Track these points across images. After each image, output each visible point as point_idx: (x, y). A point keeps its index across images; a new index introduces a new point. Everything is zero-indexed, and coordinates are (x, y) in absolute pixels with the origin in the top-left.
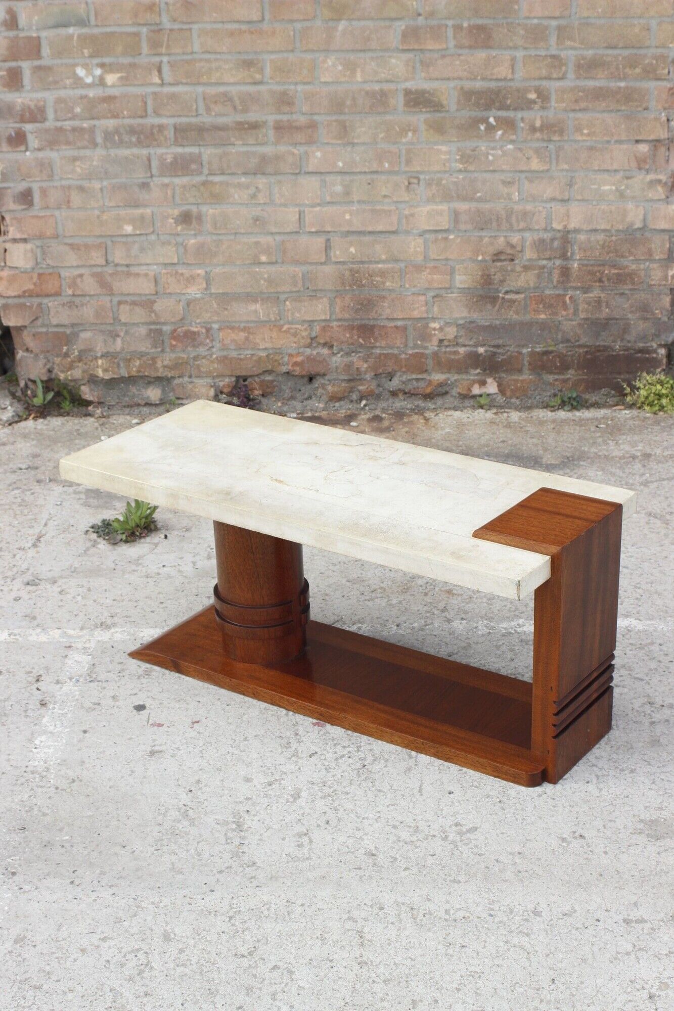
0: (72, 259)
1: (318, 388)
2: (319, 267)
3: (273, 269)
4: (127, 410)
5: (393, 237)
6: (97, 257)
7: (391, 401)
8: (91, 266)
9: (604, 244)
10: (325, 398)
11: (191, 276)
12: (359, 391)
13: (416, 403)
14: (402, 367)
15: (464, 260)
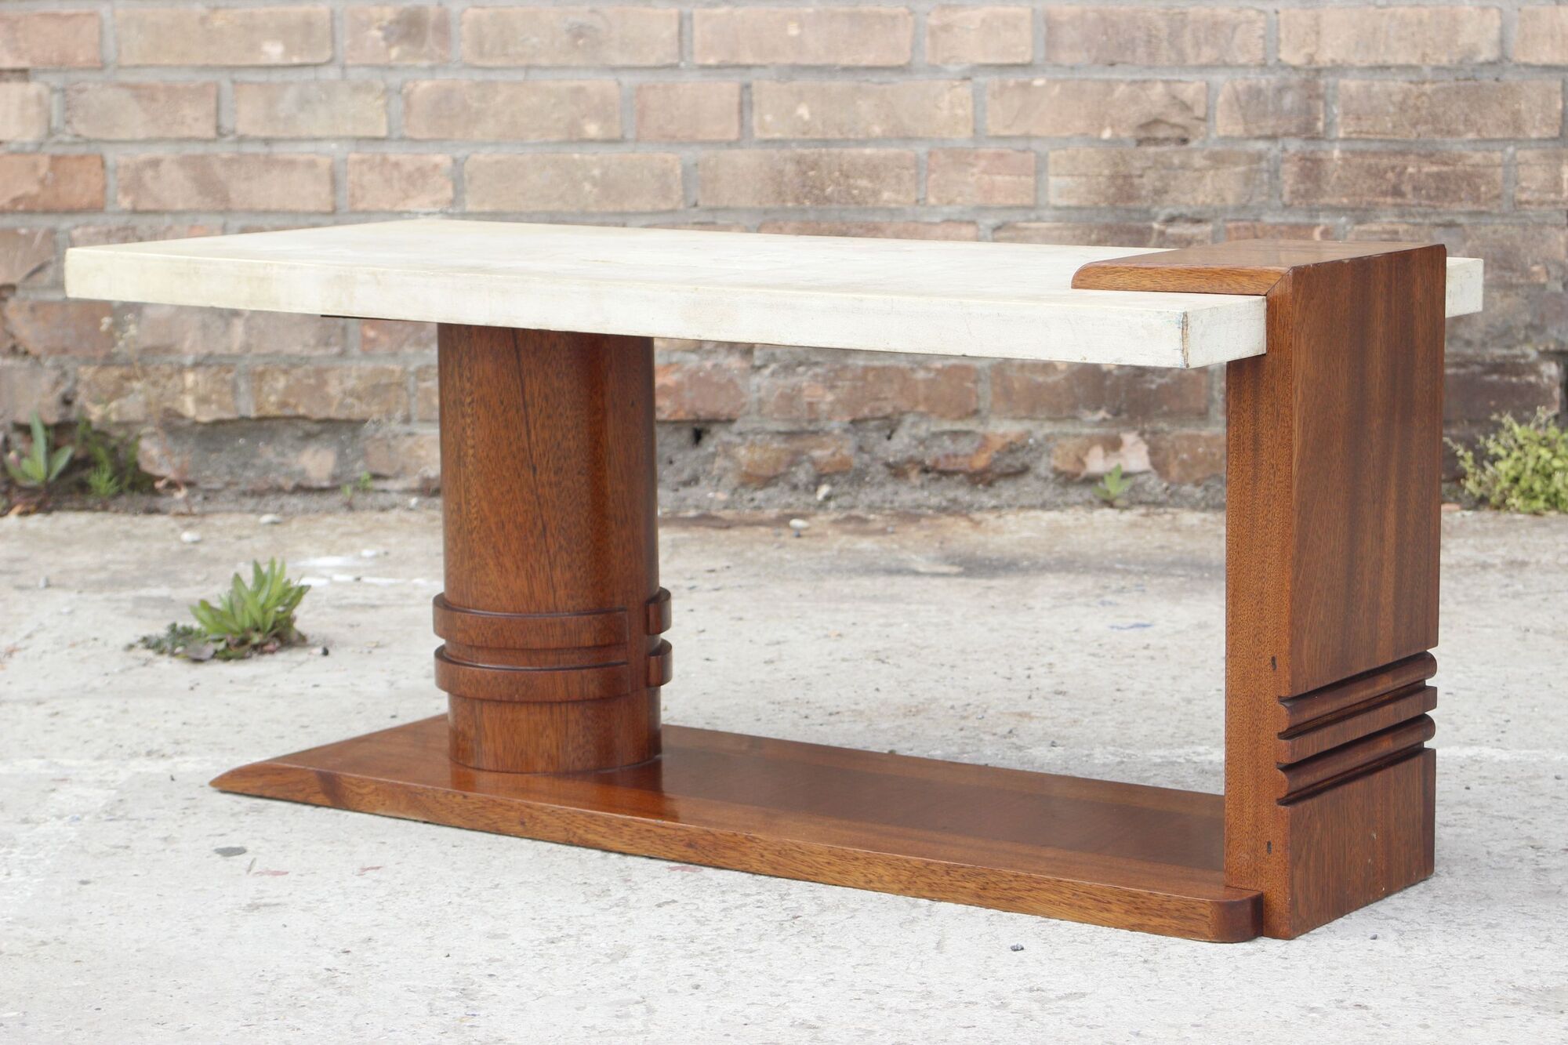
0: (134, 122)
1: (714, 455)
2: (725, 154)
3: (612, 154)
4: (250, 503)
5: (899, 80)
6: (196, 120)
7: (890, 488)
8: (181, 140)
9: (1404, 101)
10: (731, 479)
11: (418, 169)
12: (814, 462)
13: (951, 494)
14: (917, 403)
15: (1068, 139)
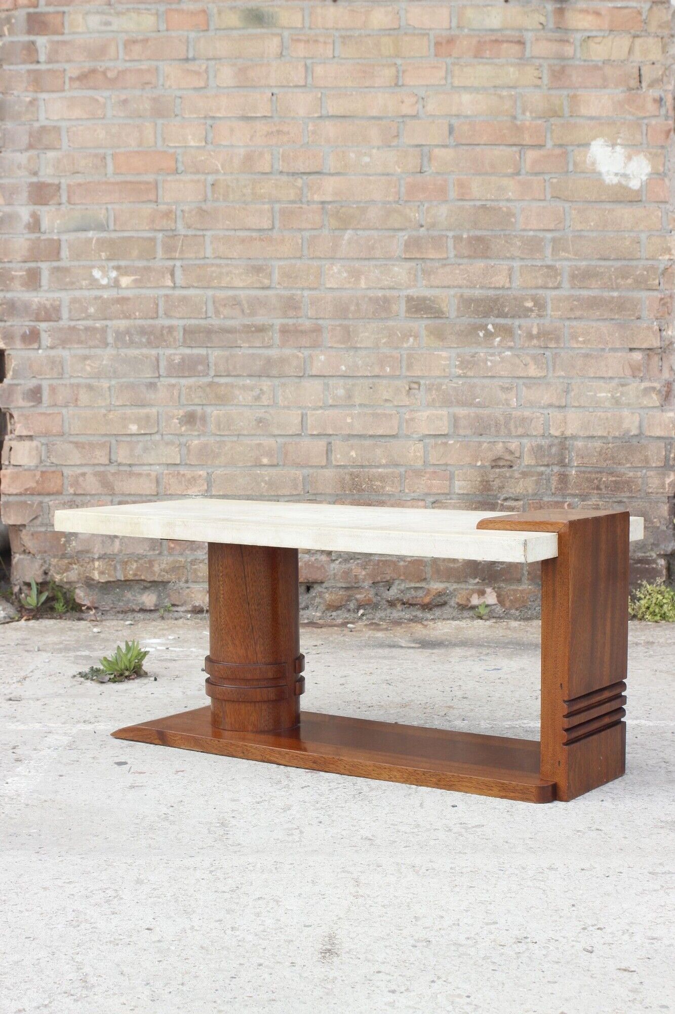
0: (76, 457)
1: (315, 597)
2: (320, 471)
3: (273, 471)
4: (121, 616)
5: (393, 441)
6: (101, 456)
7: (389, 611)
8: (94, 465)
9: (601, 450)
10: (322, 607)
11: (193, 477)
12: (357, 600)
13: (414, 614)
14: (400, 576)
15: (462, 465)
